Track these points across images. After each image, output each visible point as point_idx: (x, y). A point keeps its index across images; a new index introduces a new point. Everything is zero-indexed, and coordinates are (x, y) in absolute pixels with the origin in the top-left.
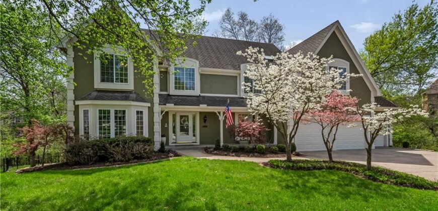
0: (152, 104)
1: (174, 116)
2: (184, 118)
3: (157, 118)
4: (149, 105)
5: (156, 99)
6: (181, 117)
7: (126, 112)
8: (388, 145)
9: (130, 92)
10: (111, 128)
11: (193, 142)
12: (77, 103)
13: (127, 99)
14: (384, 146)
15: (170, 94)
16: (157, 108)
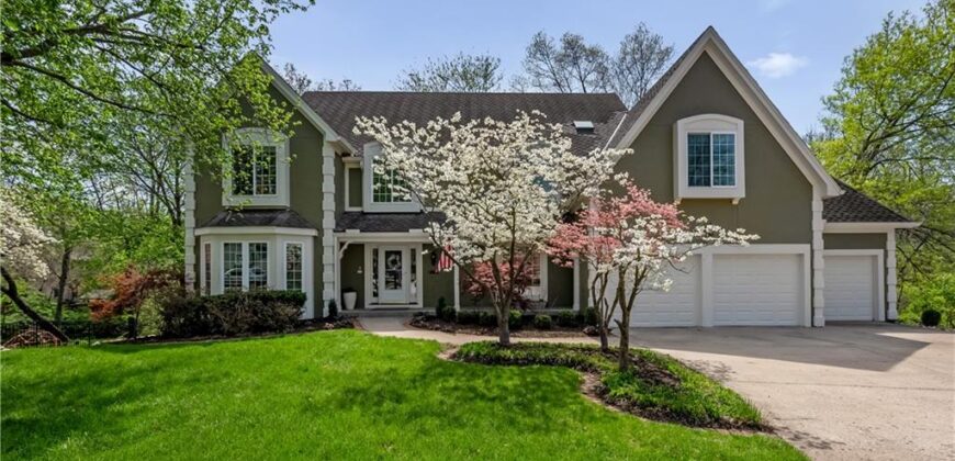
0: (321, 230)
1: (376, 252)
2: (394, 256)
3: (332, 257)
4: (314, 233)
5: (329, 221)
6: (388, 254)
7: (268, 246)
8: (882, 318)
9: (282, 210)
10: (243, 269)
11: (411, 304)
12: (199, 232)
13: (268, 222)
14: (873, 320)
15: (366, 211)
16: (330, 239)
